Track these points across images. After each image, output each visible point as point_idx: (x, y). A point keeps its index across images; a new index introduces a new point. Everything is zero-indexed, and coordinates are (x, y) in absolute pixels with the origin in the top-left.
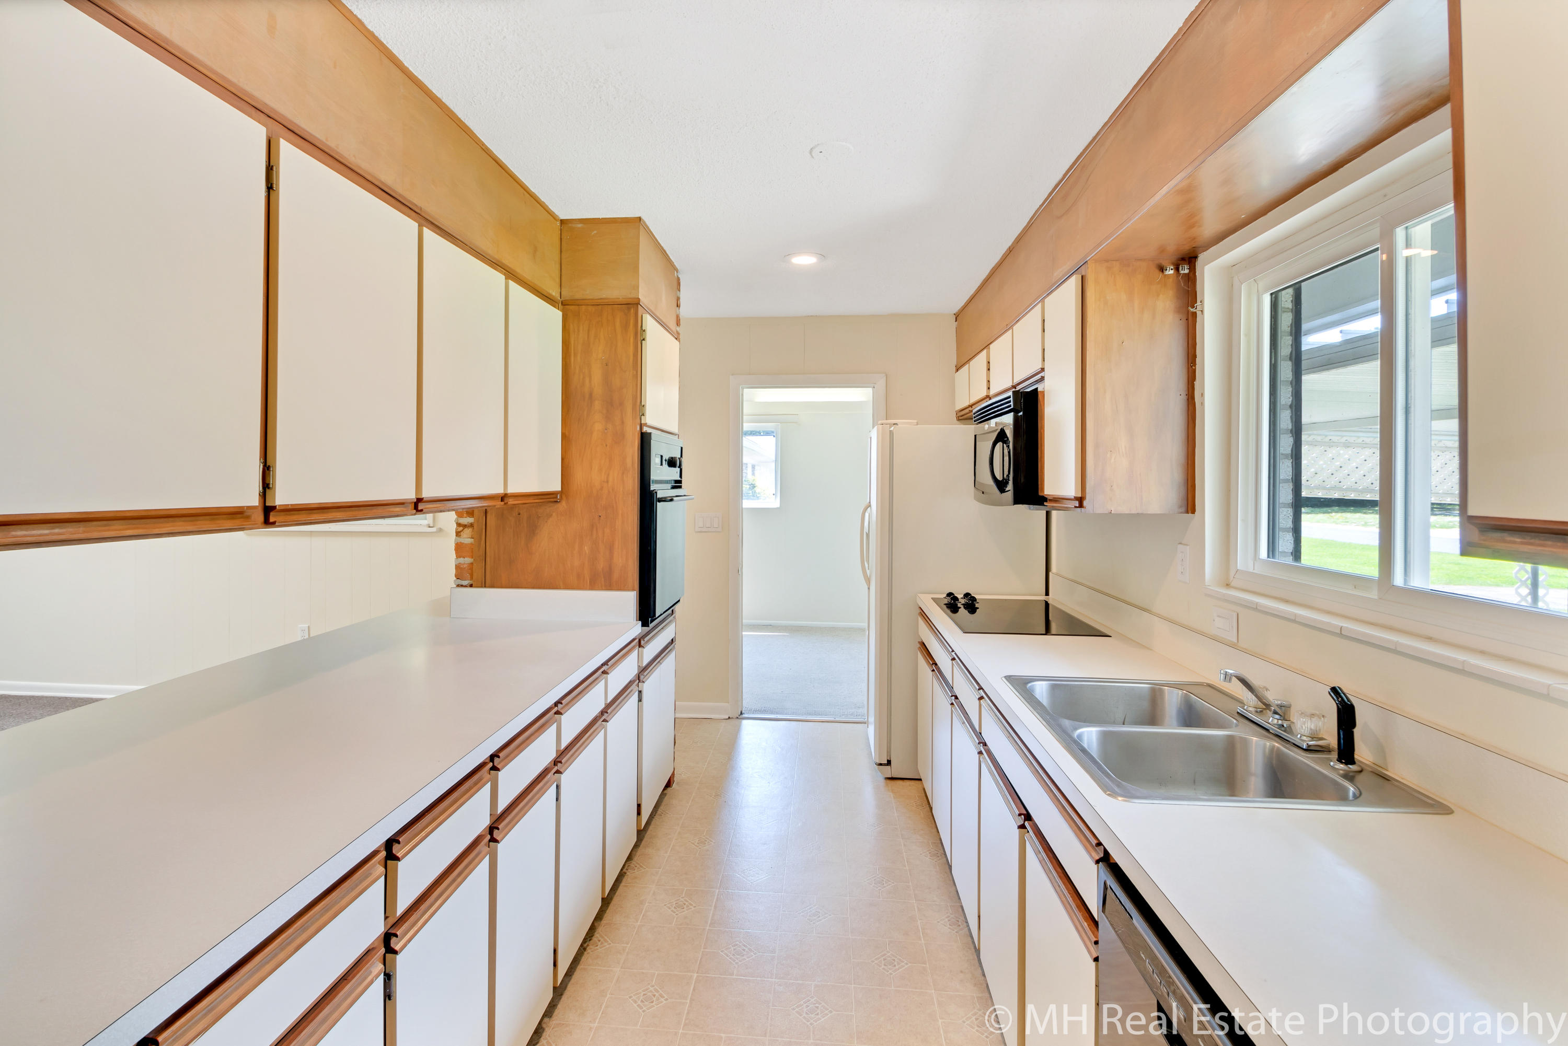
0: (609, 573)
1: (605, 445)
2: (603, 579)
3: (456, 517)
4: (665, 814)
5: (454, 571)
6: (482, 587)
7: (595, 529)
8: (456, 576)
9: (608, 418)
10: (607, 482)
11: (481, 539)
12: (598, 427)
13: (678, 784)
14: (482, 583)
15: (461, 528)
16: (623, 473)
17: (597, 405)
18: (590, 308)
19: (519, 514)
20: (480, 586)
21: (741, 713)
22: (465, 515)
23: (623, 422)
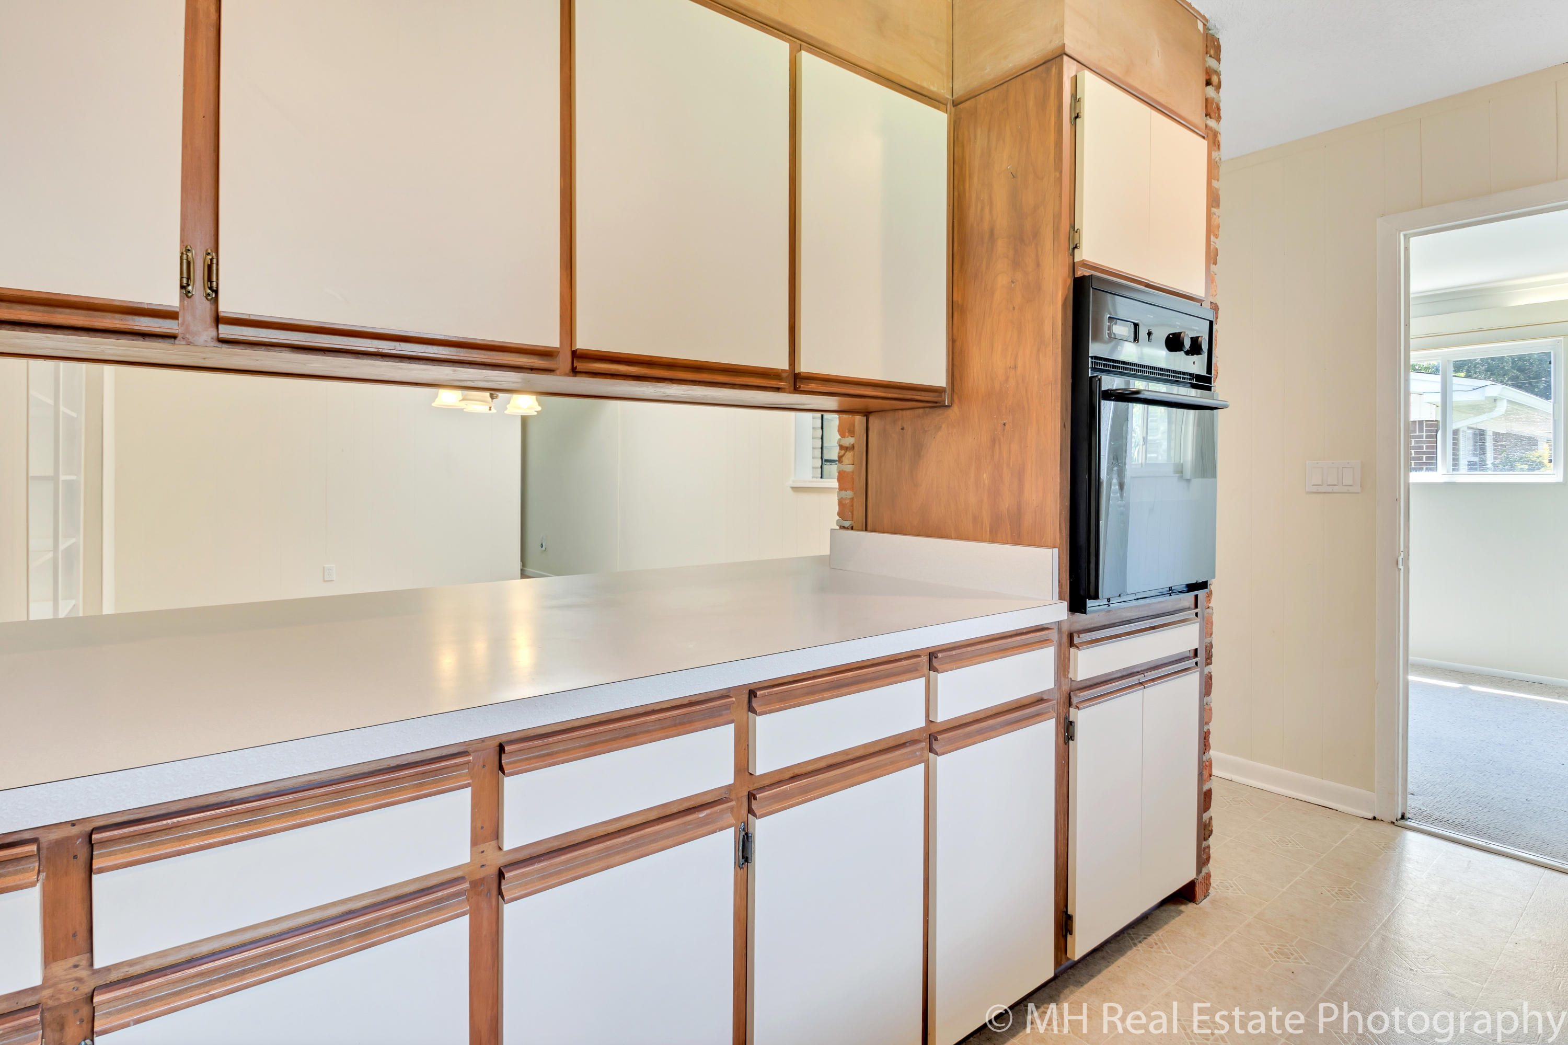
0: (1017, 516)
1: (1011, 309)
2: (1009, 527)
3: (840, 437)
4: (1159, 948)
5: (836, 509)
6: (862, 530)
7: (997, 446)
8: (839, 514)
9: (1016, 264)
10: (1015, 367)
11: (861, 463)
12: (1002, 280)
13: (1213, 902)
14: (862, 527)
15: (843, 452)
16: (1039, 350)
17: (1001, 246)
18: (991, 95)
19: (903, 429)
20: (861, 528)
21: (1403, 817)
22: (847, 434)
23: (1038, 265)
